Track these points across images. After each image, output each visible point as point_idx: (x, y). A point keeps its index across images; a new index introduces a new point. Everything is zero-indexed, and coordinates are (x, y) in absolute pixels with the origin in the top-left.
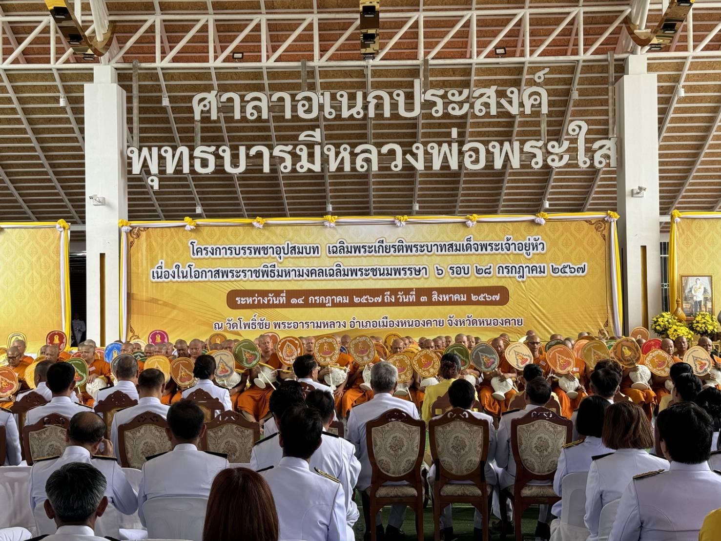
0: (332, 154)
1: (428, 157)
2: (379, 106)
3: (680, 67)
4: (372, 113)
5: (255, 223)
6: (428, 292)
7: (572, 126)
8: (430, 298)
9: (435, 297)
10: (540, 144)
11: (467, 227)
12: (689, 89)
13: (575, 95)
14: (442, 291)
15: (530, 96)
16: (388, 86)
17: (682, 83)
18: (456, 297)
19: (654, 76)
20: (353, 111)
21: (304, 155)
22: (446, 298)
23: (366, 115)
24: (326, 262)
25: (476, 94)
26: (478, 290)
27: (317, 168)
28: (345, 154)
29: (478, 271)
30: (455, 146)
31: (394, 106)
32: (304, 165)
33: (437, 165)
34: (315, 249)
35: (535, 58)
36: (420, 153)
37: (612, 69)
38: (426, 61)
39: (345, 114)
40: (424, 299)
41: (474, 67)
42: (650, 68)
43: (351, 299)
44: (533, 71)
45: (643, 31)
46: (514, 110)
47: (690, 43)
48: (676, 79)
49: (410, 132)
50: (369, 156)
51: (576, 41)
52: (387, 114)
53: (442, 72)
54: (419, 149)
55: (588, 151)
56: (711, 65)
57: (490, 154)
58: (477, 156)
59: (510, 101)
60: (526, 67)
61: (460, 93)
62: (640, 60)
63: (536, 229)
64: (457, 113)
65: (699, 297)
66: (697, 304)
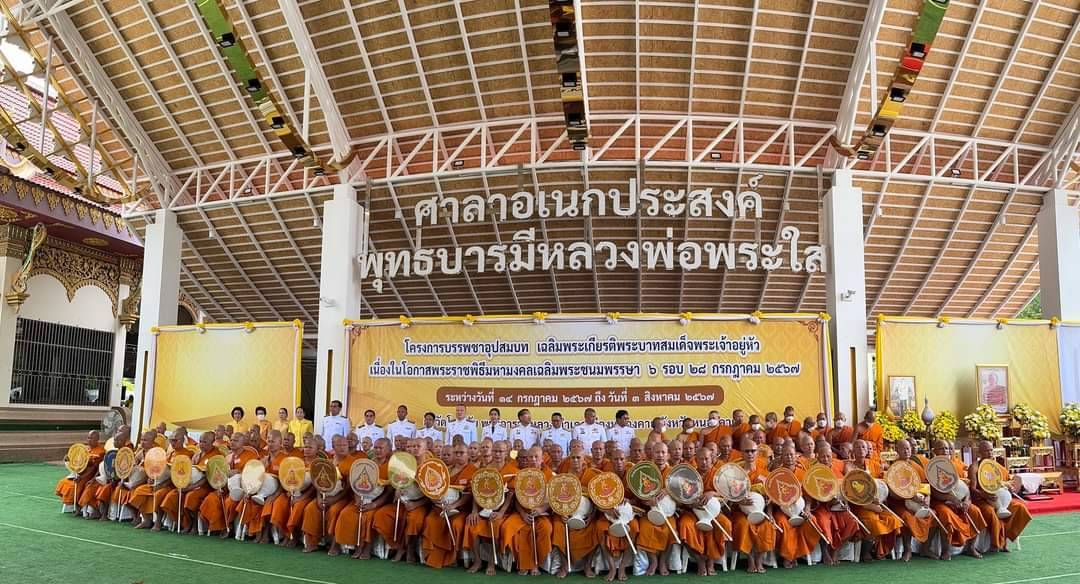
1: (643, 255)
2: (594, 205)
3: (878, 188)
4: (586, 211)
5: (465, 322)
6: (640, 391)
7: (786, 230)
8: (642, 397)
9: (647, 397)
10: (755, 246)
11: (682, 325)
12: (886, 210)
13: (787, 206)
14: (654, 390)
15: (746, 199)
16: (605, 189)
17: (880, 203)
18: (669, 397)
19: (858, 191)
20: (568, 210)
21: (518, 254)
22: (659, 398)
23: (581, 213)
24: (535, 360)
25: (692, 195)
26: (692, 390)
27: (530, 267)
28: (559, 253)
29: (692, 369)
30: (670, 245)
31: (609, 202)
32: (518, 264)
33: (652, 264)
34: (525, 347)
35: (749, 164)
36: (635, 252)
37: (820, 183)
38: (642, 161)
39: (560, 213)
40: (636, 399)
41: (690, 170)
42: (853, 185)
43: (560, 399)
44: (746, 178)
45: (849, 146)
46: (729, 212)
47: (889, 163)
48: (875, 199)
49: (626, 230)
50: (583, 253)
51: (788, 153)
52: (602, 211)
53: (660, 176)
54: (634, 248)
55: (800, 255)
56: (904, 189)
57: (705, 254)
58: (692, 256)
59: (725, 203)
60: (741, 173)
61: (676, 193)
62: (845, 176)
63: (751, 328)
64: (673, 212)
65: (904, 396)
66: (902, 405)
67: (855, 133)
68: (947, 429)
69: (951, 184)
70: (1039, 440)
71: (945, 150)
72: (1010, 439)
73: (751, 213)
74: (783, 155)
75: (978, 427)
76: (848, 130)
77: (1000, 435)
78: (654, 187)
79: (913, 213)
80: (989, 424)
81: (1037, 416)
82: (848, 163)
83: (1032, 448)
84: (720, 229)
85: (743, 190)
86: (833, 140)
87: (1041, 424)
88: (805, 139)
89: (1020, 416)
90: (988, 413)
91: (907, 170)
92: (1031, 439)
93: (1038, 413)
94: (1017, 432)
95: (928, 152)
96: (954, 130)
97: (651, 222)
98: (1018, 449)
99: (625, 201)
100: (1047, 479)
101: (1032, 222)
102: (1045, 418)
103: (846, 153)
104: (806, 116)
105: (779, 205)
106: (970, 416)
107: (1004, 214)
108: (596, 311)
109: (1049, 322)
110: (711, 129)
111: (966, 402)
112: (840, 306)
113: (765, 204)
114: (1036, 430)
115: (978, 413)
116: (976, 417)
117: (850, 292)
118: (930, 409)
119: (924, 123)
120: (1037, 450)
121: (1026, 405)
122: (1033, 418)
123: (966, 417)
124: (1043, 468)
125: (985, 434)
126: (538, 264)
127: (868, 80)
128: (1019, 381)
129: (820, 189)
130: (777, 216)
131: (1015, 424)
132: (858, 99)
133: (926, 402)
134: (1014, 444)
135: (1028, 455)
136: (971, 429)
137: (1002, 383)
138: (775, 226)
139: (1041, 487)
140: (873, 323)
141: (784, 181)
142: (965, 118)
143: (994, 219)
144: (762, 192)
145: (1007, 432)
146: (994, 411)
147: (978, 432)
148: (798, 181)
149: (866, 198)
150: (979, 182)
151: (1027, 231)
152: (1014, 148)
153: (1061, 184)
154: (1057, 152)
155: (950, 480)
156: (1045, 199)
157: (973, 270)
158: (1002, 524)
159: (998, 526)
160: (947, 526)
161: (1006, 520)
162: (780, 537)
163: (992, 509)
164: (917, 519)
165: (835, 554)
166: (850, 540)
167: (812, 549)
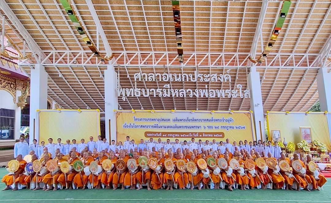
0: (173, 92)
1: (200, 93)
2: (185, 78)
3: (264, 71)
4: (183, 80)
5: (151, 112)
6: (202, 133)
7: (238, 86)
8: (202, 136)
9: (204, 135)
10: (230, 90)
11: (212, 114)
12: (266, 78)
13: (237, 78)
14: (205, 133)
15: (226, 76)
16: (188, 73)
17: (264, 76)
18: (209, 135)
19: (259, 72)
20: (178, 79)
21: (165, 92)
22: (207, 135)
23: (182, 80)
24: (172, 124)
25: (212, 76)
26: (216, 133)
27: (169, 96)
28: (177, 92)
29: (215, 127)
30: (207, 90)
31: (189, 77)
32: (165, 95)
33: (202, 96)
34: (169, 120)
35: (227, 66)
36: (197, 92)
37: (247, 71)
38: (197, 66)
39: (176, 80)
40: (201, 136)
41: (210, 68)
42: (257, 71)
43: (180, 135)
44: (226, 70)
45: (254, 59)
46: (222, 80)
47: (266, 63)
48: (263, 75)
49: (194, 86)
50: (183, 93)
51: (237, 62)
52: (188, 81)
53: (202, 70)
55: (243, 92)
56: (272, 71)
57: (217, 94)
58: (211, 94)
59: (221, 78)
60: (224, 69)
61: (207, 74)
62: (254, 68)
63: (231, 115)
64: (206, 81)
65: (277, 137)
66: (277, 139)
67: (256, 55)
68: (292, 148)
69: (286, 68)
70: (323, 152)
71: (284, 58)
73: (228, 80)
74: (235, 62)
75: (302, 147)
76: (254, 54)
77: (309, 150)
78: (201, 73)
79: (275, 78)
80: (306, 147)
81: (322, 144)
82: (254, 64)
83: (321, 155)
84: (219, 85)
85: (225, 74)
86: (249, 58)
87: (324, 147)
88: (242, 58)
89: (316, 144)
90: (305, 143)
91: (272, 65)
92: (320, 152)
93: (322, 143)
94: (315, 150)
95: (278, 59)
96: (286, 52)
97: (200, 83)
98: (316, 155)
99: (194, 77)
100: (327, 166)
101: (315, 78)
102: (325, 145)
103: (254, 62)
104: (241, 51)
105: (235, 77)
106: (299, 144)
107: (305, 76)
109: (324, 113)
110: (215, 57)
111: (297, 140)
112: (255, 108)
113: (232, 77)
114: (322, 149)
115: (301, 143)
116: (301, 144)
117: (258, 104)
118: (285, 141)
119: (276, 50)
120: (323, 156)
121: (318, 141)
122: (321, 145)
123: (298, 144)
124: (325, 162)
125: (304, 150)
126: (171, 96)
127: (260, 39)
128: (314, 132)
129: (247, 72)
130: (234, 80)
131: (314, 147)
132: (257, 45)
133: (284, 139)
134: (315, 153)
135: (320, 157)
136: (300, 148)
137: (309, 133)
138: (234, 83)
139: (325, 168)
140: (265, 112)
141: (236, 71)
142: (289, 48)
143: (301, 78)
144: (230, 74)
145: (312, 149)
147: (302, 149)
148: (240, 70)
149: (261, 74)
150: (295, 67)
151: (313, 82)
152: (306, 55)
153: (324, 65)
154: (322, 55)
155: (300, 168)
156: (319, 71)
157: (295, 95)
158: (317, 182)
159: (315, 182)
160: (299, 181)
161: (318, 180)
162: (250, 180)
163: (313, 177)
164: (289, 178)
165: (265, 186)
166: (269, 183)
167: (259, 184)
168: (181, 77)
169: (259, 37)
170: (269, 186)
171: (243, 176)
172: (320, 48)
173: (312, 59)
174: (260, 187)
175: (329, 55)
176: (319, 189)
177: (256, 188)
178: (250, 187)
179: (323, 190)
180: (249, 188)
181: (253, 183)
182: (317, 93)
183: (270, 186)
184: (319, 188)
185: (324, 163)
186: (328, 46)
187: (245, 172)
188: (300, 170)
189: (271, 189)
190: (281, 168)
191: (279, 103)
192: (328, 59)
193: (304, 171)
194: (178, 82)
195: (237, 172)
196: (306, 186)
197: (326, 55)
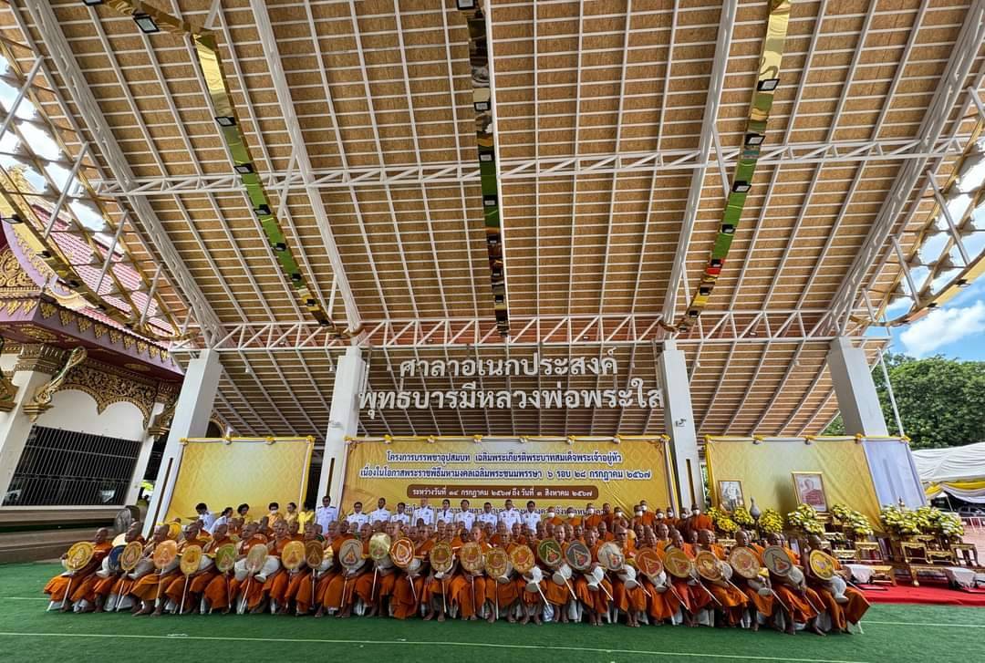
0: (482, 397)
1: (543, 399)
2: (512, 369)
3: (696, 349)
4: (507, 373)
5: (429, 440)
6: (542, 489)
7: (634, 381)
8: (544, 493)
9: (547, 493)
10: (614, 392)
11: (569, 444)
12: (702, 363)
13: (633, 366)
14: (552, 488)
15: (606, 362)
16: (519, 359)
17: (698, 359)
18: (562, 493)
19: (683, 352)
20: (496, 371)
21: (465, 397)
22: (555, 493)
23: (504, 373)
24: (473, 466)
25: (572, 362)
26: (577, 488)
27: (472, 405)
28: (491, 397)
29: (576, 474)
30: (559, 392)
31: (521, 367)
32: (465, 403)
33: (548, 405)
34: (468, 458)
35: (608, 341)
36: (538, 397)
37: (654, 349)
38: (541, 343)
39: (491, 373)
40: (539, 494)
41: (570, 347)
42: (678, 348)
43: (490, 493)
44: (606, 350)
45: (672, 325)
46: (596, 371)
47: (702, 333)
48: (694, 357)
49: (531, 384)
50: (505, 398)
51: (632, 332)
52: (517, 372)
53: (552, 351)
54: (537, 394)
55: (645, 397)
56: (715, 348)
57: (582, 398)
58: (573, 399)
59: (593, 365)
60: (602, 347)
61: (562, 360)
62: (671, 344)
63: (615, 446)
64: (560, 372)
65: (733, 496)
66: (732, 502)
67: (676, 317)
68: (774, 523)
69: (750, 342)
70: (862, 536)
71: (742, 322)
72: (834, 534)
73: (610, 371)
74: (629, 334)
75: (802, 523)
76: (671, 316)
77: (823, 530)
78: (548, 358)
79: (724, 364)
80: (811, 521)
81: (857, 515)
82: (673, 335)
83: (856, 543)
84: (591, 382)
85: (604, 357)
86: (661, 323)
87: (862, 522)
88: (642, 324)
89: (840, 515)
90: (809, 512)
91: (715, 336)
92: (853, 535)
93: (857, 513)
94: (839, 529)
95: (730, 323)
96: (747, 308)
97: (547, 379)
98: (843, 543)
99: (531, 366)
100: (877, 572)
101: (823, 363)
102: (865, 517)
103: (671, 329)
104: (642, 310)
105: (628, 365)
106: (793, 513)
107: (797, 358)
108: (512, 435)
109: (854, 438)
110: (584, 323)
111: (786, 501)
112: (676, 431)
113: (619, 365)
114: (858, 527)
115: (799, 511)
116: (798, 515)
117: (682, 420)
118: (756, 507)
119: (724, 306)
120: (862, 546)
121: (844, 506)
122: (853, 517)
123: (789, 514)
124: (870, 561)
125: (809, 529)
126: (478, 403)
127: (682, 284)
128: (833, 485)
129: (655, 353)
130: (627, 372)
131: (836, 522)
132: (676, 296)
133: (752, 501)
134: (838, 538)
135: (854, 549)
136: (795, 524)
137: (818, 487)
138: (626, 378)
139: (871, 578)
140: (701, 441)
141: (630, 350)
142: (755, 299)
143: (789, 363)
144: (615, 357)
145: (829, 528)
146: (813, 510)
147: (802, 526)
148: (640, 350)
149: (687, 356)
150: (772, 339)
151: (819, 370)
152: (797, 313)
153: (844, 333)
154: (835, 311)
155: (785, 566)
156: (831, 344)
157: (777, 401)
158: (842, 609)
159: (838, 610)
160: (788, 604)
161: (843, 604)
162: (649, 600)
163: (829, 594)
164: (761, 598)
165: (694, 618)
166: (706, 609)
167: (674, 612)
168: (504, 366)
169: (680, 279)
170: (704, 619)
171: (632, 590)
172: (830, 297)
173: (811, 321)
174: (680, 619)
175: (851, 310)
176: (850, 630)
177: (669, 622)
178: (651, 620)
179: (862, 632)
180: (647, 622)
181: (658, 609)
182: (833, 395)
183: (707, 618)
184: (851, 628)
185: (869, 564)
186: (848, 292)
187: (637, 579)
188: (786, 572)
189: (710, 627)
190: (736, 568)
191: (739, 422)
192: (852, 318)
193: (797, 574)
194: (495, 378)
195: (617, 577)
196: (812, 621)
197: (844, 310)
